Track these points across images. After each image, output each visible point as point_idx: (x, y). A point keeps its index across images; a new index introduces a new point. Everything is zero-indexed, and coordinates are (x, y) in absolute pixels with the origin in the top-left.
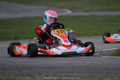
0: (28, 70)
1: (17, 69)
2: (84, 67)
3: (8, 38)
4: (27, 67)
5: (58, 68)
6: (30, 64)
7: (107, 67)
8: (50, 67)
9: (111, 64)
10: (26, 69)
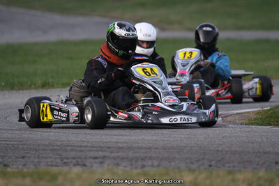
0: (75, 152)
1: (51, 150)
2: (192, 147)
4: (73, 146)
5: (137, 148)
6: (79, 139)
7: (241, 149)
8: (121, 146)
9: (249, 142)
10: (72, 150)
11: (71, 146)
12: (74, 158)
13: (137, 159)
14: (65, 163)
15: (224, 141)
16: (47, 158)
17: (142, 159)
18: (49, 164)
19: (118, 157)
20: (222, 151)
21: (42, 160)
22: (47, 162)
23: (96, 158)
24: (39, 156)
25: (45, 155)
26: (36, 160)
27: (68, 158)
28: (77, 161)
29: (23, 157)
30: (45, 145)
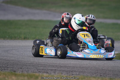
2: (92, 67)
3: (18, 37)
4: (41, 65)
5: (68, 67)
6: (43, 62)
8: (62, 66)
10: (41, 66)
11: (40, 64)
12: (43, 70)
13: (69, 71)
14: (39, 71)
15: (105, 65)
16: (31, 69)
17: (71, 71)
18: (33, 72)
19: (61, 70)
20: (105, 70)
21: (29, 70)
22: (32, 71)
23: (52, 70)
24: (28, 68)
25: (30, 68)
26: (27, 70)
27: (40, 70)
28: (44, 71)
29: (21, 68)
30: (29, 64)
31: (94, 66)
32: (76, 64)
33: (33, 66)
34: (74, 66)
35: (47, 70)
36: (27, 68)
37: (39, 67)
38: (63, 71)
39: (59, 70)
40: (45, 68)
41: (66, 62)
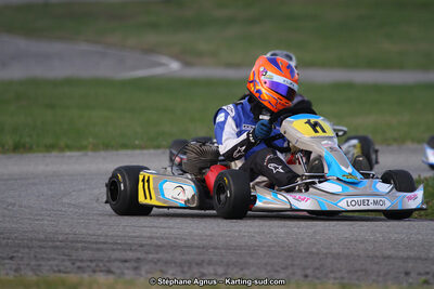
31: (280, 240)
32: (211, 235)
33: (56, 247)
34: (204, 242)
35: (109, 261)
36: (32, 255)
37: (77, 250)
38: (166, 263)
39: (151, 261)
40: (98, 255)
41: (173, 231)
